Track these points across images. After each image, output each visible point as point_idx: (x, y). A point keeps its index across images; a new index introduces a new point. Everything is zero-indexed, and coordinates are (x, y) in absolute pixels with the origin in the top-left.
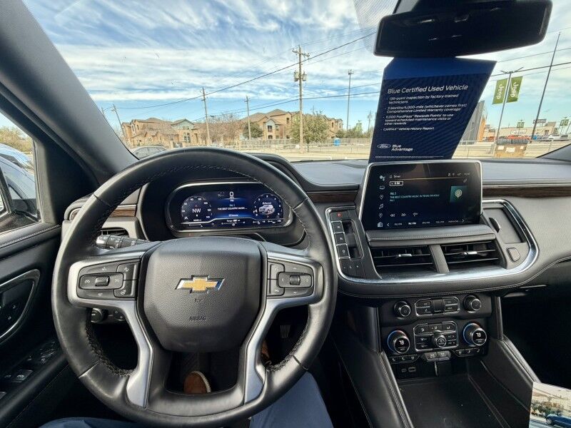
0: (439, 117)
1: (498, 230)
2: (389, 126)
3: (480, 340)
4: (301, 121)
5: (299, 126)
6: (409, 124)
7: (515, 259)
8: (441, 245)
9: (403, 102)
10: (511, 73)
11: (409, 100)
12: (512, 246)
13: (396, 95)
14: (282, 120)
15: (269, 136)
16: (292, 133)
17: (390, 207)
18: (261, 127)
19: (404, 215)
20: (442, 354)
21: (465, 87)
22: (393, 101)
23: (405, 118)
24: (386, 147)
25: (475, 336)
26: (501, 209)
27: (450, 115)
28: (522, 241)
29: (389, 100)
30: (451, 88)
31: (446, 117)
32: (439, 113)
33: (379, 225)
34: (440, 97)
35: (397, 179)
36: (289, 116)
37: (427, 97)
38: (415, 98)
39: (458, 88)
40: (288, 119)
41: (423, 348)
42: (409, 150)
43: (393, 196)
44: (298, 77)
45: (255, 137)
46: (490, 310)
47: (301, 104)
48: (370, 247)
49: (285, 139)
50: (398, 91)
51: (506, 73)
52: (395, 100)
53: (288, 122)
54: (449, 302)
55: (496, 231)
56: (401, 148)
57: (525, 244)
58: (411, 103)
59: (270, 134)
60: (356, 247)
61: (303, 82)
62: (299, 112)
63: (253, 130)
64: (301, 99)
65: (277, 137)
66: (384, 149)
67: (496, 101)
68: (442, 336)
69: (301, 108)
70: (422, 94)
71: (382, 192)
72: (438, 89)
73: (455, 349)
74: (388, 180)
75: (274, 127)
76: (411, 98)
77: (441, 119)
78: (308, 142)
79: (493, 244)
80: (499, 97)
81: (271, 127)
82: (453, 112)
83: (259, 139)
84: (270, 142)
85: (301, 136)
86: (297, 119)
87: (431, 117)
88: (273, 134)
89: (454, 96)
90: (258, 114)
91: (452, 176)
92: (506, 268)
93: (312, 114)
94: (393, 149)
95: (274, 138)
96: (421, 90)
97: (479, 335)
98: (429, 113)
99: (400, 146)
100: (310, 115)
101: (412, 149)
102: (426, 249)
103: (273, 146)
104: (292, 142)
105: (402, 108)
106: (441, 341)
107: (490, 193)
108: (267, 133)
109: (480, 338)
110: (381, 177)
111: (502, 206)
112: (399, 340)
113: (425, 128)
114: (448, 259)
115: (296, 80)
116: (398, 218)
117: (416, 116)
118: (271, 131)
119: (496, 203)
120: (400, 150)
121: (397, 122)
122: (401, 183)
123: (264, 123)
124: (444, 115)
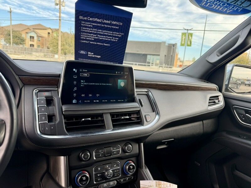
0: (111, 39)
1: (142, 106)
2: (84, 40)
3: (132, 171)
4: (60, 37)
5: (58, 40)
6: (95, 40)
7: (148, 121)
8: (110, 113)
9: (90, 26)
10: (188, 30)
11: (93, 25)
12: (148, 114)
13: (84, 20)
14: (44, 34)
15: (31, 45)
16: (52, 45)
17: (81, 90)
18: (23, 35)
19: (90, 95)
20: (112, 183)
21: (121, 24)
22: (83, 24)
23: (93, 36)
24: (85, 53)
25: (129, 168)
26: (146, 95)
27: (117, 39)
28: (154, 112)
29: (81, 22)
30: (114, 23)
31: (115, 39)
32: (110, 36)
33: (74, 101)
34: (109, 26)
35: (85, 72)
36: (50, 31)
37: (103, 25)
38: (96, 24)
39: (118, 23)
40: (49, 33)
41: (99, 181)
42: (99, 57)
43: (83, 83)
44: (58, 3)
45: (17, 44)
46: (138, 151)
47: (60, 23)
48: (64, 115)
49: (46, 49)
50: (86, 18)
51: (185, 30)
52: (85, 24)
53: (48, 36)
54: (115, 148)
55: (141, 106)
56: (94, 55)
57: (155, 113)
58: (94, 27)
59: (32, 43)
60: (54, 115)
61: (62, 7)
62: (58, 30)
63: (15, 37)
64: (60, 20)
65: (38, 46)
66: (83, 54)
67: (182, 45)
68: (111, 171)
69: (60, 26)
70: (99, 23)
71: (75, 79)
72: (107, 22)
73: (119, 179)
74: (79, 72)
75: (36, 38)
76: (93, 24)
77: (112, 40)
78: (65, 54)
79: (138, 112)
80: (183, 43)
81: (33, 37)
82: (118, 37)
83: (21, 46)
84: (32, 49)
85: (60, 48)
86: (57, 34)
87: (107, 38)
88: (34, 43)
89: (117, 28)
90: (21, 24)
91: (118, 73)
92: (143, 126)
93: (69, 33)
94: (89, 55)
95: (35, 46)
96: (98, 20)
97: (131, 167)
98: (106, 35)
99: (93, 54)
100: (68, 34)
101: (100, 57)
102: (101, 115)
103: (34, 53)
104: (52, 52)
105: (90, 29)
106: (109, 174)
107: (140, 85)
108: (28, 42)
109: (132, 169)
110: (74, 70)
111: (146, 93)
112: (82, 177)
113: (104, 44)
114: (113, 121)
115: (57, 4)
116: (87, 97)
117: (98, 36)
118: (33, 41)
119: (144, 91)
120: (93, 56)
121: (88, 37)
122: (88, 75)
123: (27, 33)
124: (114, 38)
